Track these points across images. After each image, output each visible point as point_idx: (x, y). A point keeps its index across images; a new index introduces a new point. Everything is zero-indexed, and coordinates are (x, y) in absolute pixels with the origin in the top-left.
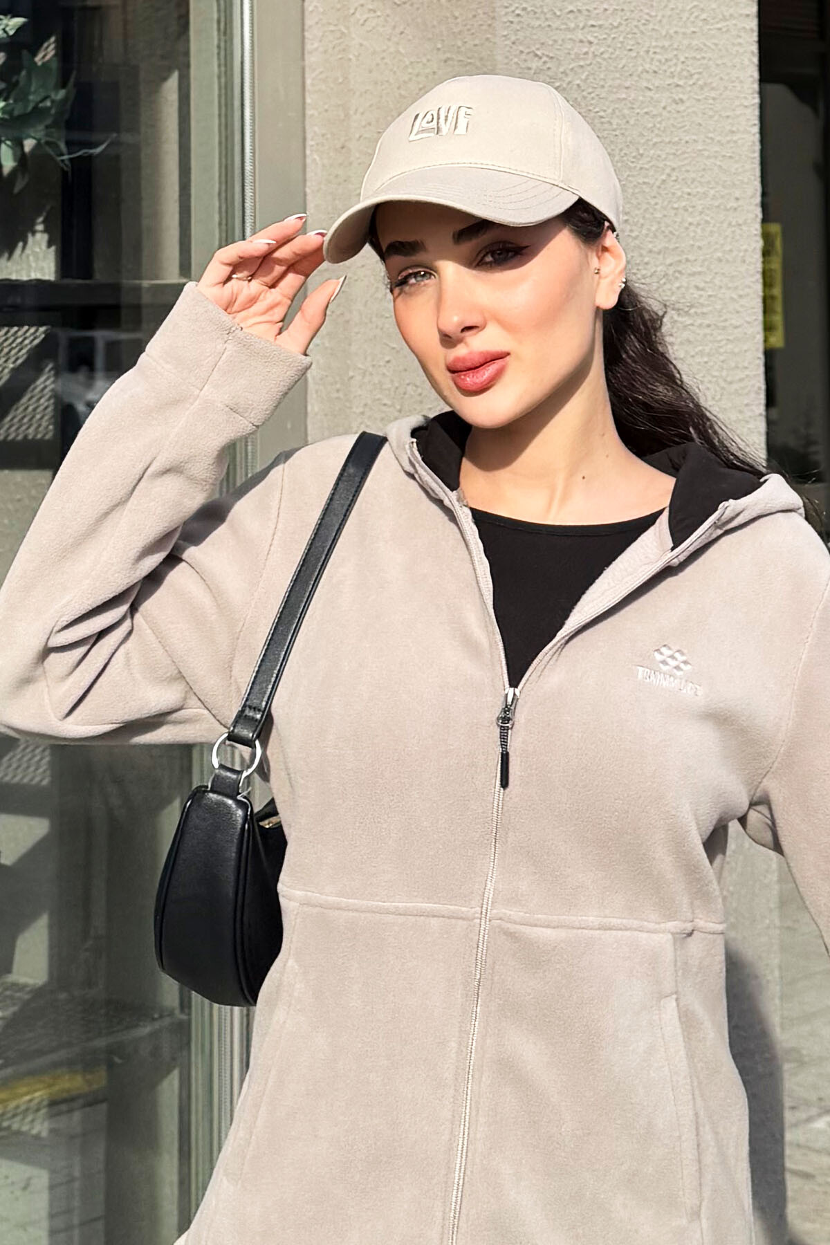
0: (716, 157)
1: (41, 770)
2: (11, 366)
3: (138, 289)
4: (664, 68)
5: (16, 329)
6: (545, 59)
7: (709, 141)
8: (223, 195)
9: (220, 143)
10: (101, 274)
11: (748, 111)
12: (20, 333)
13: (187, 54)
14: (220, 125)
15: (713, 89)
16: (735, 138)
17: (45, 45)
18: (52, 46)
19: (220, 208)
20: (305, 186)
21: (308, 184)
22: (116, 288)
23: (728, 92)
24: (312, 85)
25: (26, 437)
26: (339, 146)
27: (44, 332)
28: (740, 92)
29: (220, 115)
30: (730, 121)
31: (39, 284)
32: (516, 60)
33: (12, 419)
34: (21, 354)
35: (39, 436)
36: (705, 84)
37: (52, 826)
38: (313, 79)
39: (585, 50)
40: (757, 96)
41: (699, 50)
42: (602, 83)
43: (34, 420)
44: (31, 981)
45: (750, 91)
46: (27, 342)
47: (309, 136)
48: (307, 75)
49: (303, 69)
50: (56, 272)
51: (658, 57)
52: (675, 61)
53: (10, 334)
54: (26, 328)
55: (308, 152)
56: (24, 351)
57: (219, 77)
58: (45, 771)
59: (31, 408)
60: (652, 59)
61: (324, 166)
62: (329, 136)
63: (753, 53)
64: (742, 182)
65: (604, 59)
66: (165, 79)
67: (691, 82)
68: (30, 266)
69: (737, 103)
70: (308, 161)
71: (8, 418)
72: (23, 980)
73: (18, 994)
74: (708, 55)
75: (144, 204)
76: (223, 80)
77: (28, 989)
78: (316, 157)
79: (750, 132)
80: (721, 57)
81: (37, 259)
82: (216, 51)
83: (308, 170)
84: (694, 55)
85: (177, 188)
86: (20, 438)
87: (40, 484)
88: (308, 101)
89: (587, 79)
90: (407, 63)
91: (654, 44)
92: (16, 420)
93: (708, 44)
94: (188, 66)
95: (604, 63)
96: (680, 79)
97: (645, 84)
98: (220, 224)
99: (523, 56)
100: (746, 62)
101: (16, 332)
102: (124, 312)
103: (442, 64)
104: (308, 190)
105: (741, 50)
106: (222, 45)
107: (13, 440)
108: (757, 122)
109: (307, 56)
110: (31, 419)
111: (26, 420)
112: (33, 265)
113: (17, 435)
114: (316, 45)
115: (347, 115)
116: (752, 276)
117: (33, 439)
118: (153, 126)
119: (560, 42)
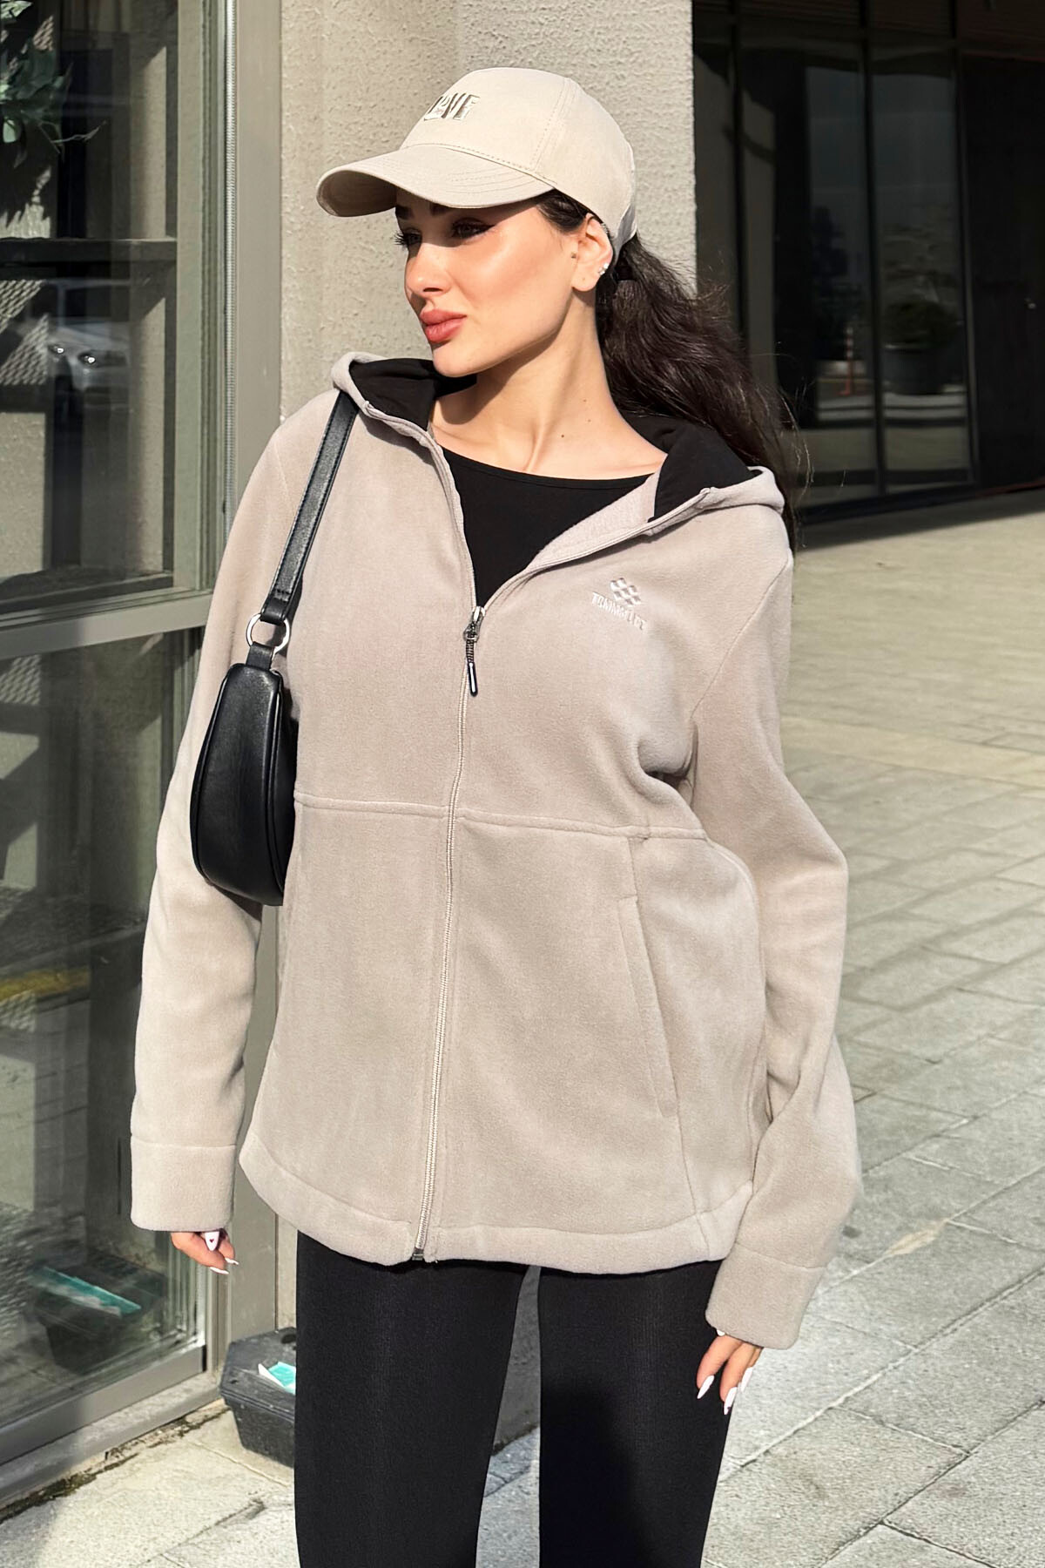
0: (653, 128)
1: (33, 690)
2: (9, 316)
3: (127, 246)
4: (608, 46)
5: (14, 282)
6: (500, 39)
7: (647, 113)
8: (207, 161)
9: (204, 114)
10: (93, 233)
11: (682, 86)
12: (17, 286)
13: (175, 32)
14: (205, 98)
15: (652, 66)
16: (672, 111)
17: (45, 23)
18: (51, 25)
19: (204, 173)
20: (281, 153)
21: (284, 151)
22: (107, 246)
23: (664, 70)
24: (289, 61)
25: (22, 381)
26: (312, 117)
27: (40, 286)
28: (676, 69)
29: (205, 89)
30: (666, 95)
31: (36, 243)
32: (474, 40)
33: (9, 366)
34: (18, 305)
35: (33, 381)
36: (644, 61)
37: (42, 744)
38: (290, 56)
39: (537, 30)
40: (691, 72)
41: (638, 30)
42: (551, 61)
43: (30, 366)
44: (22, 887)
45: (685, 68)
46: (24, 294)
47: (285, 107)
48: (284, 53)
49: (280, 49)
50: (51, 230)
51: (603, 37)
52: (617, 40)
53: (8, 287)
54: (24, 281)
55: (284, 123)
56: (21, 303)
57: (204, 53)
58: (35, 692)
59: (27, 356)
60: (597, 39)
61: (298, 135)
62: (303, 108)
63: (687, 32)
64: (677, 151)
65: (554, 39)
66: (154, 55)
67: (631, 60)
68: (28, 225)
69: (673, 78)
70: (284, 130)
71: (7, 364)
72: (14, 885)
73: (11, 899)
74: (647, 36)
75: (133, 169)
76: (208, 56)
77: (20, 894)
78: (291, 127)
79: (684, 106)
80: (658, 37)
81: (34, 220)
82: (202, 30)
83: (284, 138)
84: (632, 35)
85: (164, 154)
86: (16, 383)
87: (35, 426)
88: (284, 75)
89: (538, 57)
90: (376, 42)
91: (599, 25)
92: (13, 366)
93: (648, 25)
94: (176, 43)
95: (554, 43)
96: (621, 57)
97: (590, 62)
98: (204, 188)
99: (482, 36)
100: (682, 42)
101: (14, 285)
102: (113, 267)
103: (407, 42)
104: (283, 157)
105: (677, 31)
106: (208, 24)
107: (10, 384)
108: (691, 96)
109: (283, 35)
110: (26, 366)
111: (22, 366)
112: (31, 224)
113: (14, 380)
114: (291, 26)
115: (320, 88)
116: (686, 238)
117: (28, 383)
118: (142, 97)
119: (514, 23)
